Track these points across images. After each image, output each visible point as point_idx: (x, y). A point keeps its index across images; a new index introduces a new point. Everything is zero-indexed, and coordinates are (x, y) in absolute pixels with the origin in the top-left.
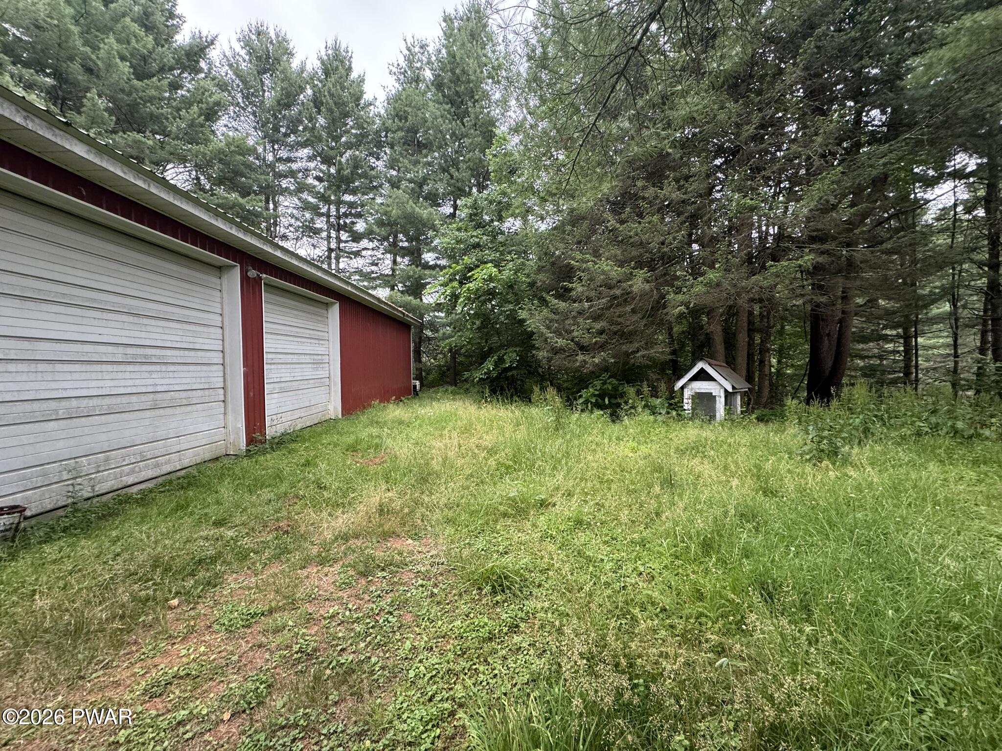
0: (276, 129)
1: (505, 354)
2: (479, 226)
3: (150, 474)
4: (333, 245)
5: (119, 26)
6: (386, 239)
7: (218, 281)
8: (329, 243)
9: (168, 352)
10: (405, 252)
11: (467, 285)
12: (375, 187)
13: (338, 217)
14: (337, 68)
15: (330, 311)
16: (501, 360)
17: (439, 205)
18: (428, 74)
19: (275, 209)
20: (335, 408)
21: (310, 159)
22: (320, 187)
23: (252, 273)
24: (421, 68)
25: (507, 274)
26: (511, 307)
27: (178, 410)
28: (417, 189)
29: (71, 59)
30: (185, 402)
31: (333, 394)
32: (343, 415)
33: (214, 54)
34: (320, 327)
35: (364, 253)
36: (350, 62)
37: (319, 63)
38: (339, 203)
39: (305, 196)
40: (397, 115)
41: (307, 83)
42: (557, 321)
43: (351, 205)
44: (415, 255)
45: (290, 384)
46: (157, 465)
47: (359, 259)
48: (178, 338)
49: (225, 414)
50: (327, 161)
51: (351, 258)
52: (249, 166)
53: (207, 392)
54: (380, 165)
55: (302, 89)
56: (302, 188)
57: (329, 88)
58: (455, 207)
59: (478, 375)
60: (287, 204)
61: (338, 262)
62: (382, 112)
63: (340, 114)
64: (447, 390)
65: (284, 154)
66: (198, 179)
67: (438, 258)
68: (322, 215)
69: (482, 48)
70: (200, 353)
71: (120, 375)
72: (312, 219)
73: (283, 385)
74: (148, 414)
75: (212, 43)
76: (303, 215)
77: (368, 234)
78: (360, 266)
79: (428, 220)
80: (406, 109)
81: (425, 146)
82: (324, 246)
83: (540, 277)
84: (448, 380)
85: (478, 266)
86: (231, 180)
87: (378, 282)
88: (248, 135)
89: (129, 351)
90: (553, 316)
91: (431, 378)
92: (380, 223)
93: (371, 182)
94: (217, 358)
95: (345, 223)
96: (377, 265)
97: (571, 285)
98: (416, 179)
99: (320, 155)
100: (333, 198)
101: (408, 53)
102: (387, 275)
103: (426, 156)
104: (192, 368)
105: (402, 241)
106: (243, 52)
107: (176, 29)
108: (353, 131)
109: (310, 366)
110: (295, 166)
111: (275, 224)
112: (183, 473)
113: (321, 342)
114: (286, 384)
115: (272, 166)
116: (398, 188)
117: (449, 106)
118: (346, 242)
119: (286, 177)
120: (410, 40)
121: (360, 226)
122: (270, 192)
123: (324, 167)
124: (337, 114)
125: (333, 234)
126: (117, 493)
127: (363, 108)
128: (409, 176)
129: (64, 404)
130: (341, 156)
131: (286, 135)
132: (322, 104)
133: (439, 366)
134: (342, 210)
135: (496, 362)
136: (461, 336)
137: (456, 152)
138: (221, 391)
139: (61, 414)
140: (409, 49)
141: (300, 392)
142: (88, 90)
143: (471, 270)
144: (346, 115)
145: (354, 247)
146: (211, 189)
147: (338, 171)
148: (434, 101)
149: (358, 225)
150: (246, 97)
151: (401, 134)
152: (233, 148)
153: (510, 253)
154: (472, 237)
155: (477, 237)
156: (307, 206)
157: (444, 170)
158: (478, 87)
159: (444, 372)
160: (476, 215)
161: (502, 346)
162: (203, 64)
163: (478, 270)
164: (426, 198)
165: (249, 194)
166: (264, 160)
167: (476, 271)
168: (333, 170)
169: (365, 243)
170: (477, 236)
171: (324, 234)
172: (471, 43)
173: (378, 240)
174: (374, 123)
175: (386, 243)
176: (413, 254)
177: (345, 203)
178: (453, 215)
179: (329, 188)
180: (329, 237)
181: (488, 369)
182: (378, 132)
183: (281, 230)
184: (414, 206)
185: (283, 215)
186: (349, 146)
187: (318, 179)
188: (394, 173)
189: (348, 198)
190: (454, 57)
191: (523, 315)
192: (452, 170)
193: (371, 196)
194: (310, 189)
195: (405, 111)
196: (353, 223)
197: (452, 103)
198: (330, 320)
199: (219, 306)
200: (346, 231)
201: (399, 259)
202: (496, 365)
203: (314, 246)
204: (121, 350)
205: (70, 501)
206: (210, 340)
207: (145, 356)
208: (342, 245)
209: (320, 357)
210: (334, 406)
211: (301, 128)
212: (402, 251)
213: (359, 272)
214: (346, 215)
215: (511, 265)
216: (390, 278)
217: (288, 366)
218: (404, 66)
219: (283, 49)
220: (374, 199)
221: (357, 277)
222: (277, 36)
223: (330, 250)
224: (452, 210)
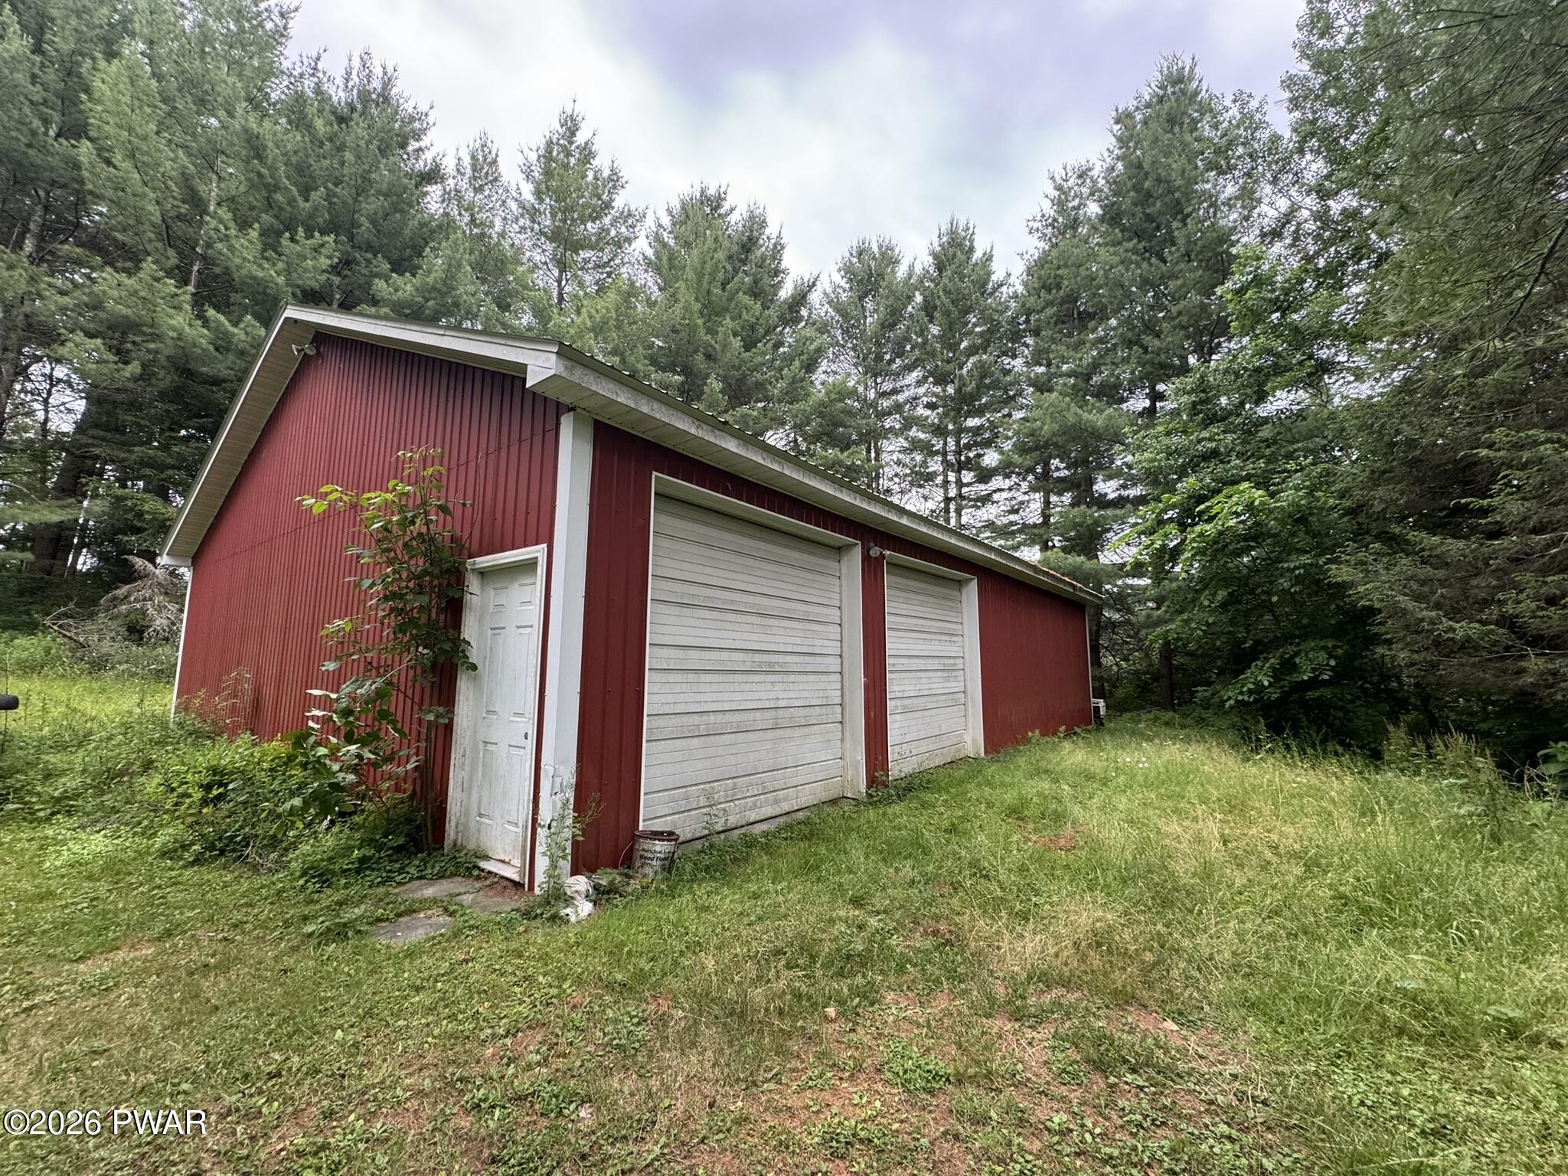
0: (879, 358)
1: (1297, 654)
2: (1211, 420)
3: (769, 811)
4: (952, 493)
5: (733, 304)
6: (1031, 470)
7: (836, 565)
8: (946, 490)
9: (789, 659)
10: (1063, 486)
11: (1198, 528)
12: (1013, 398)
13: (958, 453)
14: (954, 255)
15: (964, 592)
16: (1288, 666)
17: (1123, 400)
18: (1093, 209)
19: (877, 459)
20: (974, 740)
21: (919, 383)
22: (933, 416)
23: (875, 552)
24: (1080, 205)
25: (1289, 496)
26: (1306, 559)
27: (797, 732)
28: (1082, 385)
29: (696, 351)
30: (803, 722)
31: (970, 719)
32: (986, 752)
33: (815, 297)
34: (952, 616)
35: (996, 497)
36: (972, 241)
37: (930, 259)
38: (958, 432)
39: (914, 432)
40: (1043, 287)
41: (917, 289)
42: (1442, 583)
43: (977, 431)
44: (1081, 488)
45: (915, 701)
46: (776, 801)
47: (989, 506)
48: (798, 641)
49: (842, 740)
50: (942, 379)
51: (979, 508)
52: (849, 412)
53: (825, 710)
54: (1018, 364)
55: (910, 298)
56: (908, 423)
57: (945, 286)
58: (1156, 397)
59: (1231, 695)
60: (892, 448)
61: (959, 515)
62: (1020, 289)
63: (960, 312)
64: (1156, 719)
65: (887, 386)
66: (796, 440)
67: (1124, 487)
68: (937, 453)
69: (1191, 132)
70: (819, 659)
71: (748, 687)
72: (925, 462)
73: (906, 702)
74: (770, 734)
75: (814, 284)
76: (912, 459)
77: (1005, 469)
78: (991, 517)
79: (1106, 428)
80: (1060, 272)
81: (1091, 316)
82: (939, 495)
83: (1380, 492)
84: (1154, 698)
85: (1218, 491)
86: (828, 435)
87: (1020, 538)
88: (849, 375)
89: (758, 657)
90: (1427, 571)
91: (1120, 693)
92: (1022, 449)
93: (1006, 391)
94: (833, 664)
95: (967, 458)
96: (1016, 512)
97: (1485, 502)
98: (1079, 370)
99: (931, 374)
100: (950, 427)
101: (1056, 193)
102: (1035, 525)
103: (1094, 330)
104: (811, 677)
105: (1058, 469)
106: (843, 283)
107: (778, 286)
108: (978, 329)
109: (939, 674)
110: (901, 398)
111: (878, 477)
112: (801, 815)
113: (954, 639)
114: (910, 701)
115: (873, 405)
116: (1050, 390)
117: (1135, 241)
118: (969, 484)
119: (890, 414)
120: (1059, 174)
121: (991, 459)
122: (872, 437)
123: (938, 389)
124: (955, 314)
125: (952, 477)
126: (743, 830)
127: (992, 294)
128: (1065, 367)
129: (705, 718)
130: (961, 368)
131: (891, 361)
132: (935, 308)
133: (1137, 673)
134: (964, 441)
135: (1274, 670)
136: (1187, 622)
137: (1151, 307)
138: (838, 709)
139: (702, 730)
140: (1059, 188)
141: (927, 713)
142: (707, 376)
143: (1202, 499)
144: (967, 311)
145: (983, 489)
146: (808, 449)
147: (959, 391)
148: (1106, 244)
149: (986, 458)
150: (845, 332)
151: (1050, 311)
152: (833, 396)
153: (1289, 456)
154: (1199, 441)
155: (1211, 439)
156: (915, 445)
157: (1130, 344)
158: (1188, 194)
159: (1146, 683)
160: (1202, 402)
161: (1287, 639)
162: (804, 312)
163: (1220, 498)
164: (1097, 395)
165: (848, 447)
166: (865, 400)
167: (1215, 501)
168: (950, 390)
169: (998, 482)
170: (1209, 437)
171: (939, 480)
172: (1171, 131)
173: (1018, 474)
174: (1007, 308)
175: (1030, 477)
176: (1078, 486)
177: (968, 430)
178: (1151, 412)
179: (946, 414)
180: (946, 482)
181: (1259, 685)
182: (1014, 320)
183: (884, 483)
184: (1080, 411)
185: (887, 464)
186: (972, 351)
187: (931, 406)
188: (1041, 370)
189: (973, 422)
190: (1140, 166)
191: (1340, 573)
192: (1147, 339)
193: (1006, 411)
194: (920, 423)
195: (1056, 276)
196: (979, 456)
197: (1139, 235)
198: (964, 604)
199: (837, 596)
200: (970, 470)
201: (1053, 498)
202: (1277, 675)
203: (926, 498)
204: (749, 657)
205: (706, 832)
206: (827, 641)
207: (770, 664)
208: (965, 490)
209: (952, 661)
210: (972, 737)
211: (908, 347)
212: (1060, 486)
213: (990, 525)
214: (968, 447)
215: (1296, 480)
216: (1042, 531)
217: (912, 675)
218: (1052, 213)
219: (888, 258)
220: (1010, 415)
221: (988, 534)
222: (880, 247)
223: (947, 500)
224: (1147, 403)
